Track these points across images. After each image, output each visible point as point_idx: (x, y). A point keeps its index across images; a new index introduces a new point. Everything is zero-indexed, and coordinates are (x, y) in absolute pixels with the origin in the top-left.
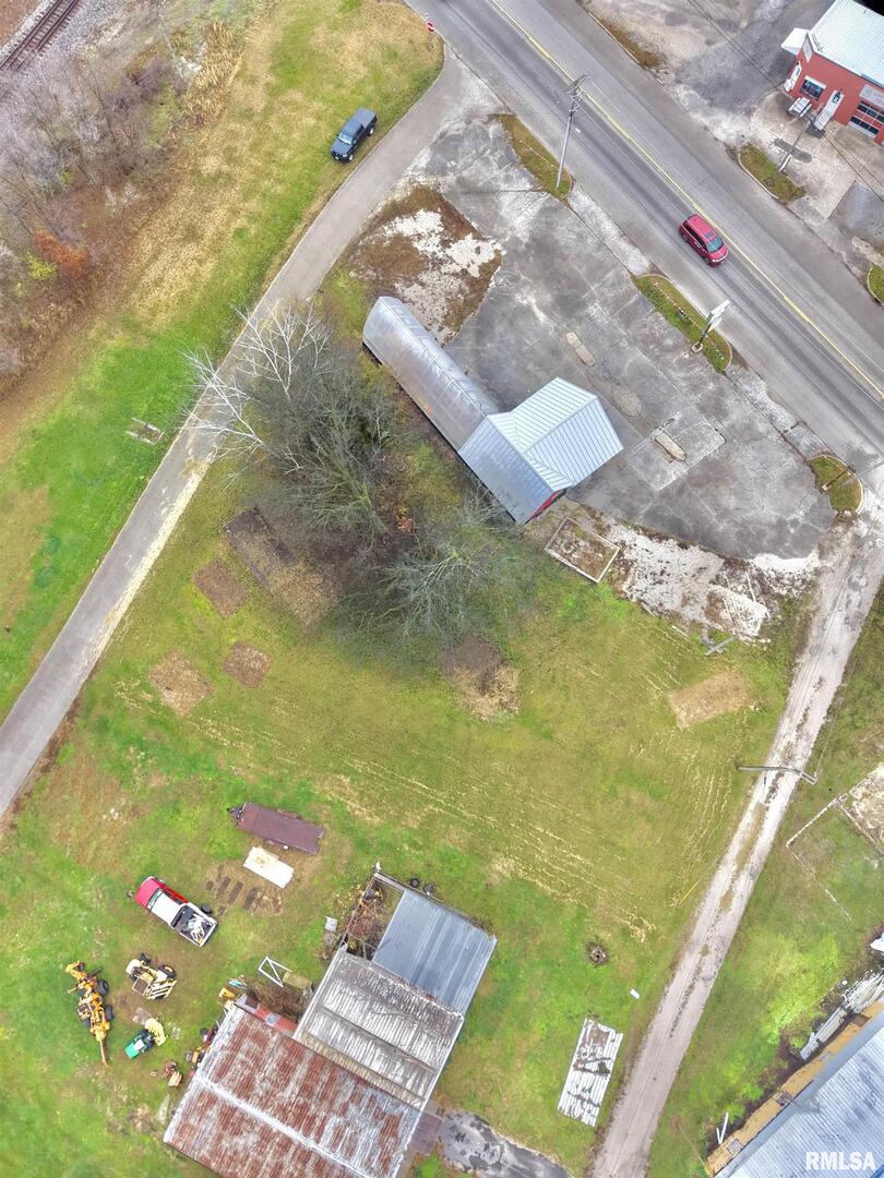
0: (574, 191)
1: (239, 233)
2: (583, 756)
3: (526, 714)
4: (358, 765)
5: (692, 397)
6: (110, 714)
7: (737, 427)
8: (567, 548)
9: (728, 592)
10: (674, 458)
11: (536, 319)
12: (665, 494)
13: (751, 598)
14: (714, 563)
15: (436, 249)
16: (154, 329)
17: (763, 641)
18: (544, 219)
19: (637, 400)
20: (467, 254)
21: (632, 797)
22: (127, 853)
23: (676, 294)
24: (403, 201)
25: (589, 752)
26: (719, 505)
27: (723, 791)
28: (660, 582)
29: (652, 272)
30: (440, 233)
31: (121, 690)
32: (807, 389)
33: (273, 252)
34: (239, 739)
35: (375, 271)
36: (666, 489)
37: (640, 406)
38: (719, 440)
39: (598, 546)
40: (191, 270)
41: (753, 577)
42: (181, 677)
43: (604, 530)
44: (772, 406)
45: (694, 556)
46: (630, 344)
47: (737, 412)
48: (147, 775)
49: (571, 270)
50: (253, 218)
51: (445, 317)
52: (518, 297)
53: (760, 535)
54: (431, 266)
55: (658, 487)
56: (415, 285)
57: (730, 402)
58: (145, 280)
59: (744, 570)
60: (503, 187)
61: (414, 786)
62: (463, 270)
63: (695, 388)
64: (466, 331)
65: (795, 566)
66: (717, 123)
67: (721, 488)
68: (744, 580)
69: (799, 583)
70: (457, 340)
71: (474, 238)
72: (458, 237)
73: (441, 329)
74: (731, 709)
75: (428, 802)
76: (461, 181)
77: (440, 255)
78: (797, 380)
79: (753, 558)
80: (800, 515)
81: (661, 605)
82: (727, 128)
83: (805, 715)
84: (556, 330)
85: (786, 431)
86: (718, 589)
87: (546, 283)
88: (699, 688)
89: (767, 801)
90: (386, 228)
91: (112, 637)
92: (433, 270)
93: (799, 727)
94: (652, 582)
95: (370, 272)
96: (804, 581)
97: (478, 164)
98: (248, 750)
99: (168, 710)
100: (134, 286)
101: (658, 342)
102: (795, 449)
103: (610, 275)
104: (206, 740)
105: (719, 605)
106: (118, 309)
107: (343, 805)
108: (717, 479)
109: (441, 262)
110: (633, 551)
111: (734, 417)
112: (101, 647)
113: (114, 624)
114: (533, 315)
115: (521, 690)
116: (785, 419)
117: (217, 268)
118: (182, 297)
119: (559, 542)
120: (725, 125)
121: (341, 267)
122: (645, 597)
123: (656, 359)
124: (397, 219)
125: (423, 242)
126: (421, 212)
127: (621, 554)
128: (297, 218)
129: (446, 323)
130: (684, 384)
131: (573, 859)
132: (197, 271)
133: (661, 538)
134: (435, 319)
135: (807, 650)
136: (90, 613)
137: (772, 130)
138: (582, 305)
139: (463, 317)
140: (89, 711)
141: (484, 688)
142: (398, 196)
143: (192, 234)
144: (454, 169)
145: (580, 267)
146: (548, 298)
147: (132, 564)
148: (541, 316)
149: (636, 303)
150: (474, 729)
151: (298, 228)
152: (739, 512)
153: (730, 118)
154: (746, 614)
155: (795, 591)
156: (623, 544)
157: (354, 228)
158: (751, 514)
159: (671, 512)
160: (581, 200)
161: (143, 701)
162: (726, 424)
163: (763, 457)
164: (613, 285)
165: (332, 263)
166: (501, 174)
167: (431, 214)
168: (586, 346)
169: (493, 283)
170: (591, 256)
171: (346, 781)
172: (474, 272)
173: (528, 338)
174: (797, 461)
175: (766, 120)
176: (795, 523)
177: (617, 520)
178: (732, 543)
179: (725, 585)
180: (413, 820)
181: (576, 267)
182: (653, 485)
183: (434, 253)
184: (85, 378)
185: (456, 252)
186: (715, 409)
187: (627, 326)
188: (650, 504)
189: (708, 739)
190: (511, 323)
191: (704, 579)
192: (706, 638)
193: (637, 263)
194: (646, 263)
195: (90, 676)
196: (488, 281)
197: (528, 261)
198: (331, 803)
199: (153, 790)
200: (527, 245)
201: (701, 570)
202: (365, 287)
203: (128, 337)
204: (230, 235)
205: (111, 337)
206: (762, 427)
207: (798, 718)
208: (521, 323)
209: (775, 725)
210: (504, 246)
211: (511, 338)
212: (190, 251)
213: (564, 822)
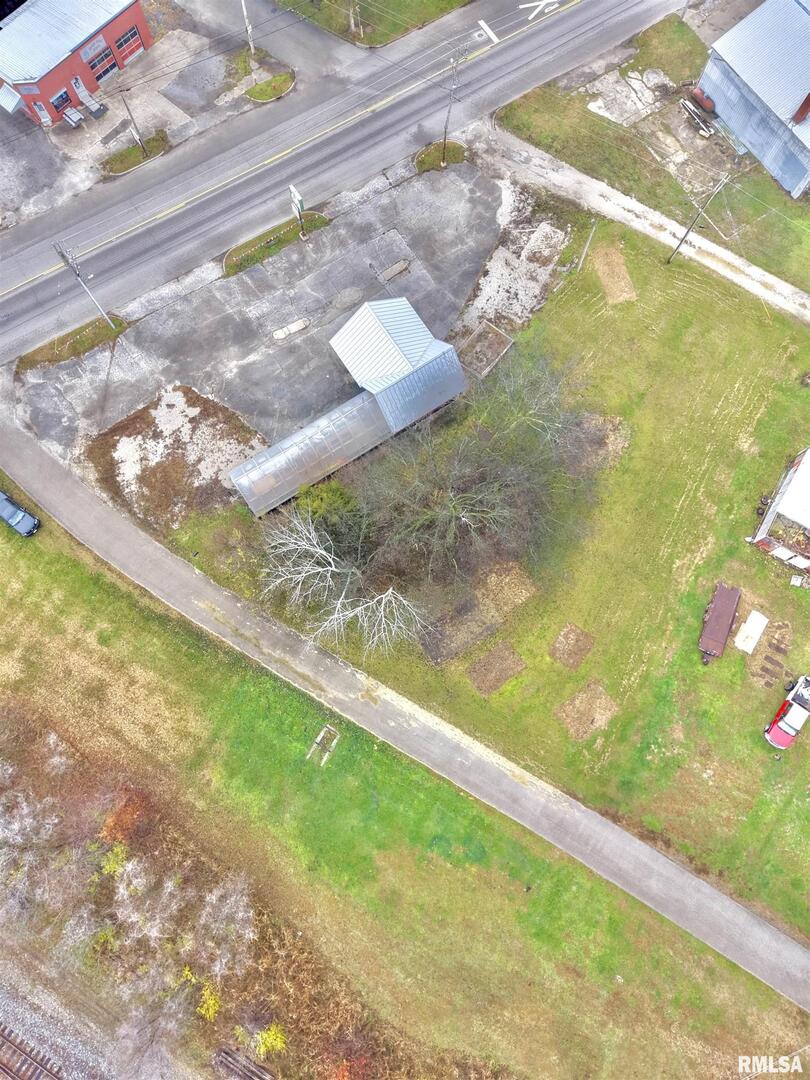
0: (121, 315)
1: (103, 640)
2: (658, 372)
3: (625, 411)
4: (665, 552)
5: (350, 247)
6: (615, 780)
7: (382, 218)
8: (481, 361)
9: (526, 247)
10: (406, 269)
11: (254, 363)
12: (439, 280)
13: (533, 232)
14: (501, 253)
15: (162, 445)
16: (205, 734)
17: (569, 229)
18: (147, 345)
19: (349, 290)
20: (173, 415)
21: (690, 340)
22: (742, 761)
23: (247, 245)
24: (98, 471)
25: (655, 368)
26: (452, 241)
27: (686, 276)
28: (517, 295)
29: (221, 261)
30: (143, 439)
31: (592, 769)
32: (354, 163)
33: (133, 605)
34: (640, 655)
35: (176, 505)
36: (435, 279)
37: (355, 288)
38: (393, 233)
39: (482, 336)
40: (141, 693)
41: (517, 228)
42: (582, 709)
43: (467, 331)
44: (366, 189)
45: (496, 265)
46: (292, 288)
47: (369, 215)
48: (673, 742)
49: (207, 327)
50: (87, 626)
51: (239, 442)
52: (229, 376)
53: (480, 216)
54: (180, 451)
55: (432, 285)
56: (199, 467)
57: (358, 220)
58: (144, 745)
59: (510, 233)
60: (103, 376)
61: (682, 507)
62: (189, 422)
63: (342, 243)
64: (258, 425)
65: (508, 198)
66: (72, 186)
67: (437, 238)
68: (519, 235)
69: (523, 197)
70: (266, 434)
71: (156, 409)
72: (152, 423)
73: (252, 448)
74: (622, 261)
75: (695, 497)
76: (87, 414)
77: (169, 441)
78: (343, 167)
79: (499, 226)
80: (466, 187)
81: (536, 297)
82: (79, 177)
83: (629, 211)
84: (269, 347)
85: (390, 184)
86: (524, 254)
87: (218, 350)
88: (605, 280)
89: (694, 247)
90: (127, 490)
91: (540, 778)
92: (185, 449)
93: (637, 216)
94: (515, 301)
95: (177, 509)
96: (521, 193)
97: (70, 397)
98: (649, 647)
99: (612, 722)
100: (149, 758)
101: (293, 266)
102: (408, 180)
103: (218, 295)
104: (641, 686)
105: (538, 255)
106: (173, 776)
107: (698, 567)
108: (429, 239)
109: (177, 441)
110: (488, 311)
111: (373, 219)
112: (550, 789)
113: (528, 776)
114: (249, 364)
115: (603, 413)
116: (379, 183)
117: (144, 666)
118: (174, 703)
119: (475, 367)
120: (76, 179)
121: (165, 537)
122: (529, 307)
123: (310, 270)
124: (118, 479)
125: (151, 456)
126: (116, 455)
127: (490, 320)
128: (96, 580)
129: (246, 442)
130: (338, 252)
131: (739, 390)
132: (143, 686)
133: (477, 288)
134: (240, 452)
135: (578, 201)
136: (515, 800)
137: (91, 143)
138: (246, 322)
139: (243, 426)
140: (612, 800)
141: (600, 442)
142: (92, 475)
143: (96, 692)
144: (71, 420)
145: (206, 319)
146: (234, 350)
147: (467, 758)
148: (252, 358)
149: (252, 278)
150: (636, 454)
151: (110, 577)
152: (459, 228)
153: (69, 175)
154: (546, 237)
155: (529, 201)
156: (481, 317)
157: (122, 522)
158: (462, 221)
159: (455, 278)
160: (133, 309)
161: (604, 746)
162: (379, 226)
163: (412, 204)
164: (230, 294)
165: (159, 545)
166: (86, 378)
167: (119, 446)
168: (288, 323)
169: (209, 396)
170: (195, 309)
171: (678, 563)
172: (195, 412)
173: (274, 372)
174: (418, 181)
175: (79, 146)
176: (472, 191)
177: (458, 319)
178: (486, 238)
179: (522, 248)
180: (711, 509)
181: (205, 323)
182: (429, 288)
183: (166, 446)
184: (254, 812)
185: (167, 426)
186: (364, 233)
187: (275, 288)
188: (446, 292)
189: (646, 281)
190: (256, 384)
191: (515, 262)
192: (565, 269)
193: (209, 272)
194: (212, 265)
195: (578, 799)
196: (207, 401)
197: (190, 363)
198: (697, 577)
199: (686, 738)
200: (173, 361)
201: (507, 264)
202: (193, 515)
203: (211, 763)
204: (105, 649)
205: (209, 783)
206: (385, 200)
207: (630, 216)
208: (256, 376)
209: (636, 233)
210: (170, 382)
211: (272, 386)
212: (117, 694)
213: (710, 393)
